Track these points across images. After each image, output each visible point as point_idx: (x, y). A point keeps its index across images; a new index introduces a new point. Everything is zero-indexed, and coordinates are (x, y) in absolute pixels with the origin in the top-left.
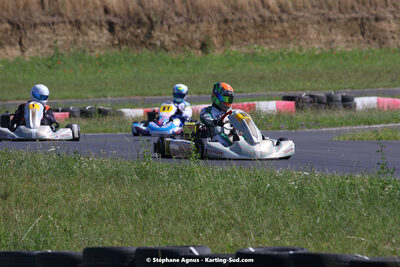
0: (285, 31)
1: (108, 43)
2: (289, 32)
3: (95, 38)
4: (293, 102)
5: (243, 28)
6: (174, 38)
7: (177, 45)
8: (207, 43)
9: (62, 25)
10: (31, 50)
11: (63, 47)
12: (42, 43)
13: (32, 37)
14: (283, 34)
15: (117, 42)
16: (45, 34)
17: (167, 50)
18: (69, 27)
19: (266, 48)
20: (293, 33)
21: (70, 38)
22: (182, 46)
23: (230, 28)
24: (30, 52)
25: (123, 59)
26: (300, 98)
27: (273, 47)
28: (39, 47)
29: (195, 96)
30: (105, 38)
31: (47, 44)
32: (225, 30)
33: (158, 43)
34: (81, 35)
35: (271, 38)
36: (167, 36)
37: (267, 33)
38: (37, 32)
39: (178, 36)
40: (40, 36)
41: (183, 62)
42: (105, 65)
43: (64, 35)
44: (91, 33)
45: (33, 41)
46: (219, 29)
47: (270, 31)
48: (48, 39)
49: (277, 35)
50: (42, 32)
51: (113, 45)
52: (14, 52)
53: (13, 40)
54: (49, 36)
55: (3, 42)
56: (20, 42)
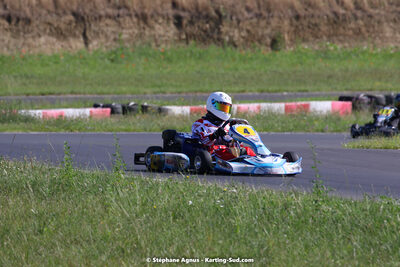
0: (360, 29)
1: (176, 38)
2: (363, 29)
3: (162, 32)
4: (349, 103)
5: (316, 25)
6: (244, 34)
7: (247, 40)
8: (278, 39)
9: (128, 18)
10: (95, 43)
11: (129, 41)
12: (106, 36)
13: (96, 29)
14: (358, 33)
15: (184, 37)
16: (110, 27)
17: (235, 46)
18: (135, 20)
19: (339, 46)
20: (368, 31)
21: (136, 31)
22: (252, 41)
23: (302, 25)
25: (188, 54)
26: (357, 99)
27: (347, 45)
28: (103, 40)
29: (257, 93)
30: (172, 32)
31: (112, 37)
32: (297, 27)
33: (227, 38)
34: (147, 29)
35: (345, 35)
36: (236, 31)
37: (341, 30)
38: (102, 24)
39: (248, 31)
40: (105, 29)
41: (251, 59)
42: (169, 60)
43: (130, 28)
44: (157, 26)
45: (98, 34)
46: (291, 25)
47: (344, 28)
48: (114, 32)
49: (351, 32)
50: (107, 25)
51: (180, 40)
52: (78, 44)
53: (77, 33)
54: (114, 29)
55: (67, 34)
56: (84, 35)
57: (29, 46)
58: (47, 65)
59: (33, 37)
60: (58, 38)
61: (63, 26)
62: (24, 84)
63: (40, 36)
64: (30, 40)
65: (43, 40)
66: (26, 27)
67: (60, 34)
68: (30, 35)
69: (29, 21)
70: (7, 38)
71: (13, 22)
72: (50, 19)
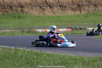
9: (91, 6)
10: (83, 12)
11: (91, 11)
12: (86, 10)
13: (83, 8)
16: (87, 8)
18: (93, 6)
21: (94, 9)
28: (85, 11)
31: (87, 10)
34: (97, 8)
38: (85, 7)
40: (85, 8)
43: (92, 8)
44: (99, 7)
45: (84, 10)
48: (88, 9)
50: (86, 7)
52: (78, 12)
53: (78, 9)
54: (88, 8)
55: (76, 10)
56: (80, 10)
57: (66, 13)
58: (69, 18)
59: (67, 11)
60: (73, 11)
61: (74, 8)
62: (61, 23)
63: (68, 11)
64: (66, 12)
65: (69, 11)
66: (65, 8)
67: (74, 10)
68: (66, 10)
69: (66, 7)
70: (60, 11)
71: (62, 7)
72: (71, 6)
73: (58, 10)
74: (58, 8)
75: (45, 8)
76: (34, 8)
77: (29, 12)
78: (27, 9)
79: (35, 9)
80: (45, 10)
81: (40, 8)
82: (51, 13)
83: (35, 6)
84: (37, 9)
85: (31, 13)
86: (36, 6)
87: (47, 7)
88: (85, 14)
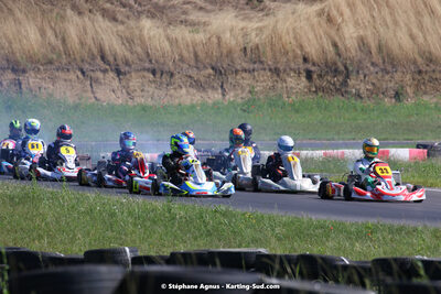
1: (306, 90)
3: (293, 85)
5: (437, 79)
6: (369, 87)
7: (372, 93)
8: (401, 92)
9: (262, 72)
10: (232, 94)
11: (262, 92)
12: (242, 88)
13: (233, 82)
15: (314, 89)
16: (246, 80)
17: (361, 98)
18: (269, 74)
21: (269, 84)
22: (377, 94)
23: (423, 79)
24: (230, 96)
28: (239, 92)
30: (303, 85)
31: (247, 90)
33: (354, 91)
34: (280, 82)
36: (362, 85)
38: (238, 77)
39: (373, 84)
40: (241, 82)
42: (297, 111)
43: (264, 81)
44: (289, 80)
45: (235, 86)
46: (414, 79)
48: (249, 85)
50: (243, 78)
51: (310, 92)
52: (216, 95)
53: (216, 85)
54: (249, 82)
55: (206, 86)
56: (222, 87)
57: (171, 96)
58: (185, 114)
59: (175, 89)
60: (199, 91)
61: (202, 79)
63: (181, 88)
64: (172, 91)
65: (184, 91)
66: (169, 80)
67: (199, 85)
68: (172, 87)
69: (172, 75)
70: (151, 89)
71: (158, 75)
72: (190, 73)
73: (143, 85)
74: (144, 77)
75: (100, 75)
76: (61, 74)
77: (43, 90)
78: (36, 77)
79: (65, 80)
80: (100, 83)
81: (81, 76)
82: (119, 94)
83: (63, 69)
84: (70, 80)
85: (51, 95)
86: (68, 70)
87: (105, 71)
88: (239, 101)
